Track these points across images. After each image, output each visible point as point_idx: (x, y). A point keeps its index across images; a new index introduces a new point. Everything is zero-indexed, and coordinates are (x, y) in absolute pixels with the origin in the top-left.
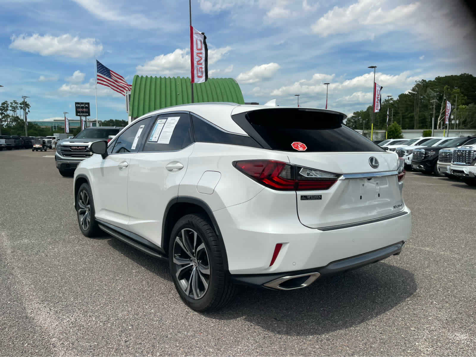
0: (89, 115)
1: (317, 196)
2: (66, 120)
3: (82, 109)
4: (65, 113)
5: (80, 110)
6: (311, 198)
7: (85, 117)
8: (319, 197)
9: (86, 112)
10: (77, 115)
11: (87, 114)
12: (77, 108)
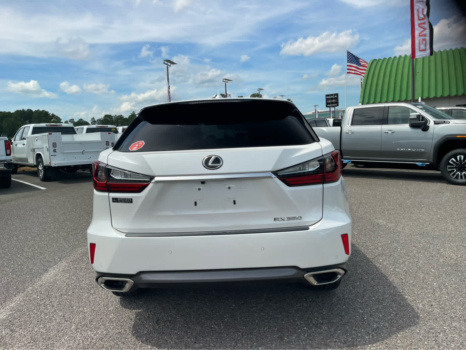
0: (338, 105)
1: (127, 199)
2: (317, 112)
3: (331, 101)
4: (315, 106)
5: (330, 101)
6: (121, 201)
7: (334, 108)
8: (130, 201)
9: (335, 103)
10: (327, 107)
11: (336, 105)
12: (327, 99)
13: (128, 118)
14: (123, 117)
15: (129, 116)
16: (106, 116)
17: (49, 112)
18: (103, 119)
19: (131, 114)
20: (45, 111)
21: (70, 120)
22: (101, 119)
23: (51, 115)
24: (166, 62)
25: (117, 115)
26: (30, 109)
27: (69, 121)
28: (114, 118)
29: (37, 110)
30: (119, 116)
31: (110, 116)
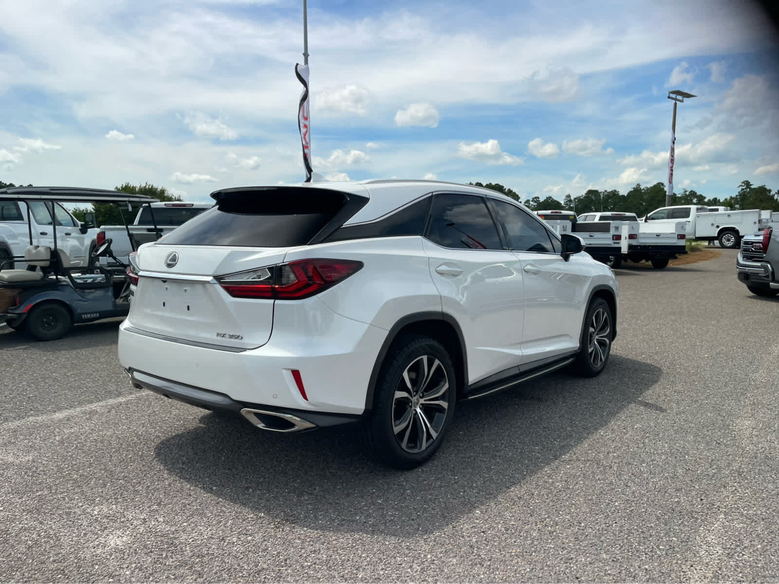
13: (626, 195)
14: (618, 194)
15: (628, 191)
16: (590, 192)
17: (504, 186)
18: (585, 197)
19: (634, 188)
20: (500, 185)
21: (533, 198)
22: (580, 197)
23: (506, 190)
24: (674, 96)
25: (608, 191)
26: (479, 182)
27: (531, 199)
28: (602, 196)
29: (488, 183)
30: (612, 191)
31: (596, 191)
